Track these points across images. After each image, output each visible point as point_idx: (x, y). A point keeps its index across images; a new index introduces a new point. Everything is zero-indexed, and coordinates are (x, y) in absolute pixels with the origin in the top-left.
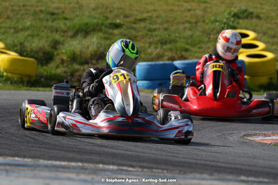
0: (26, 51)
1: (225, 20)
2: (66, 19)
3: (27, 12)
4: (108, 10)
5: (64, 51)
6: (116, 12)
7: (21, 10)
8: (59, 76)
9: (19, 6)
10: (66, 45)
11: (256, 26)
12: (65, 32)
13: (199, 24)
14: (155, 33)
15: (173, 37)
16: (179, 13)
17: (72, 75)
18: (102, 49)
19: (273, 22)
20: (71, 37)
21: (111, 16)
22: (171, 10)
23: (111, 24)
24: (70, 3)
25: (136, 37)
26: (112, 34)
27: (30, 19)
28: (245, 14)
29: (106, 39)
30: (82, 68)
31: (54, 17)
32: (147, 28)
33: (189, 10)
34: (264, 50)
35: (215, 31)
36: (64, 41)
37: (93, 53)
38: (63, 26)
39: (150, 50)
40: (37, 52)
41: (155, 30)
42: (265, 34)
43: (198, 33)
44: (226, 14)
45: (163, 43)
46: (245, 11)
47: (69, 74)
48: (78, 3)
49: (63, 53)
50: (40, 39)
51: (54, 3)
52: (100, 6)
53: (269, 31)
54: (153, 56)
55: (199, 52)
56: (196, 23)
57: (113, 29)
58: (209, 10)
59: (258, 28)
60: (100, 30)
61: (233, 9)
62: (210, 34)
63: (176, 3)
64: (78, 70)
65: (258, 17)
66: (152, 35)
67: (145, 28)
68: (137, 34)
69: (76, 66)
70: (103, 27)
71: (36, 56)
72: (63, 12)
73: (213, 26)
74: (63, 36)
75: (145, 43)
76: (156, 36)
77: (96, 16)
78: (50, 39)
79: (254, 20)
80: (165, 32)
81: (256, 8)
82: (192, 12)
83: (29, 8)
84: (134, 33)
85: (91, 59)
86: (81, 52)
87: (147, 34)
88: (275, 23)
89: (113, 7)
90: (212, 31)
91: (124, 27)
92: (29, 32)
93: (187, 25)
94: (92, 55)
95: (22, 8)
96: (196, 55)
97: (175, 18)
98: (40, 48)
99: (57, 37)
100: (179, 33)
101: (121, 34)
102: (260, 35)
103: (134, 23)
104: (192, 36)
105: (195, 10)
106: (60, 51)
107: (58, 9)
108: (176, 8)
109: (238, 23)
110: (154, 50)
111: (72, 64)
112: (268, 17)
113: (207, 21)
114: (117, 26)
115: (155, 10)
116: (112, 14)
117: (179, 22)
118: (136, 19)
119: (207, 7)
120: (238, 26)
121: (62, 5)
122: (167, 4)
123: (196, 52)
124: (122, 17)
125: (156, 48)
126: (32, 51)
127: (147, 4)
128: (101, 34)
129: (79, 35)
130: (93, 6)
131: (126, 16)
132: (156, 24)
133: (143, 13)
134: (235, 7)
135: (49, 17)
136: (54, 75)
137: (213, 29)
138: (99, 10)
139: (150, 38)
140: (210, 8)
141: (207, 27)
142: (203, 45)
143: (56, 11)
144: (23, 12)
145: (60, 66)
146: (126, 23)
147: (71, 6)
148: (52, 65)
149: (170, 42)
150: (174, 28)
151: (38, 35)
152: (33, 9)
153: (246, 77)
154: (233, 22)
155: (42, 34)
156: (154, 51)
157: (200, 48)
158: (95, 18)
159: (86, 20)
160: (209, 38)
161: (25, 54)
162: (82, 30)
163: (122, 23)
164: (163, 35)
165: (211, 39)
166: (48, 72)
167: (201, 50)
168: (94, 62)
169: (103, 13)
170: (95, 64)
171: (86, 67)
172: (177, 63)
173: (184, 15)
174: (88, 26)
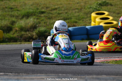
1: (95, 7)
2: (18, 10)
4: (38, 5)
5: (17, 26)
6: (42, 6)
8: (15, 37)
10: (18, 23)
11: (110, 9)
12: (17, 17)
13: (82, 10)
14: (61, 15)
15: (69, 17)
16: (73, 5)
17: (21, 37)
18: (34, 24)
19: (118, 6)
20: (21, 19)
21: (40, 8)
22: (69, 4)
23: (40, 12)
24: (20, 3)
25: (52, 17)
26: (40, 16)
28: (105, 4)
29: (37, 19)
30: (26, 33)
31: (12, 10)
32: (57, 13)
33: (78, 3)
34: (112, 20)
35: (90, 13)
36: (17, 21)
37: (31, 26)
38: (16, 14)
40: (4, 27)
41: (61, 13)
42: (114, 13)
43: (82, 14)
44: (95, 4)
46: (105, 2)
47: (19, 36)
48: (24, 2)
50: (5, 21)
51: (12, 3)
52: (35, 3)
53: (116, 11)
56: (81, 9)
57: (41, 14)
58: (87, 3)
59: (111, 10)
60: (35, 15)
61: (98, 1)
62: (87, 14)
64: (24, 34)
65: (111, 5)
66: (59, 16)
67: (56, 12)
68: (52, 16)
69: (23, 33)
70: (36, 13)
71: (3, 29)
72: (17, 8)
73: (89, 10)
74: (17, 19)
75: (56, 20)
76: (62, 16)
77: (33, 8)
78: (10, 20)
79: (109, 7)
80: (66, 14)
82: (79, 4)
84: (51, 15)
85: (30, 29)
86: (25, 26)
87: (57, 16)
88: (119, 7)
89: (41, 4)
91: (46, 13)
93: (77, 11)
96: (81, 24)
97: (71, 7)
98: (5, 25)
99: (14, 19)
100: (73, 14)
101: (44, 16)
102: (112, 13)
103: (51, 11)
104: (79, 15)
105: (80, 3)
106: (14, 26)
107: (14, 6)
108: (71, 3)
109: (101, 8)
111: (21, 32)
112: (116, 5)
113: (86, 8)
114: (43, 13)
115: (61, 4)
116: (41, 7)
117: (73, 9)
118: (52, 9)
121: (16, 4)
122: (67, 1)
123: (81, 23)
124: (45, 8)
126: (1, 27)
127: (58, 1)
128: (34, 17)
129: (24, 18)
130: (31, 3)
131: (47, 8)
132: (62, 10)
134: (100, 1)
135: (10, 10)
136: (12, 37)
137: (89, 12)
138: (34, 6)
139: (58, 17)
141: (86, 11)
142: (84, 20)
143: (13, 7)
145: (15, 33)
146: (47, 11)
147: (21, 4)
148: (12, 33)
149: (68, 19)
150: (70, 12)
151: (4, 19)
152: (2, 6)
154: (99, 8)
155: (6, 18)
157: (83, 21)
158: (32, 9)
159: (28, 11)
160: (87, 16)
162: (26, 15)
163: (45, 11)
164: (65, 16)
165: (88, 16)
166: (9, 36)
167: (83, 22)
168: (32, 30)
169: (36, 7)
170: (32, 31)
171: (28, 33)
172: (70, 29)
173: (75, 6)
174: (28, 13)
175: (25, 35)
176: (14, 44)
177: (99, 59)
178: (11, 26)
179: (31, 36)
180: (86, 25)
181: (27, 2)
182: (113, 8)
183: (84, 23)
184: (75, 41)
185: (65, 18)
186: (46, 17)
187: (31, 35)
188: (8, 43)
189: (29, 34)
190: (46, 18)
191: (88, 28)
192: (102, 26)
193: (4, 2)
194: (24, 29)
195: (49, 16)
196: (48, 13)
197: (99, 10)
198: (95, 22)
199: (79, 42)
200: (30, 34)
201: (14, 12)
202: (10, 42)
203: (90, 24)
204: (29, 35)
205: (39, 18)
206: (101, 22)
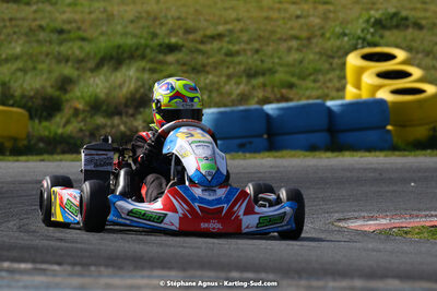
0: (12, 96)
1: (362, 35)
2: (83, 39)
3: (16, 30)
4: (157, 22)
5: (78, 94)
6: (171, 22)
7: (5, 27)
8: (70, 137)
9: (4, 20)
10: (82, 83)
11: (413, 40)
12: (80, 61)
13: (314, 41)
14: (237, 59)
15: (266, 66)
16: (281, 22)
17: (92, 135)
18: (142, 90)
20: (92, 70)
21: (162, 31)
22: (267, 18)
23: (161, 45)
24: (90, 13)
25: (204, 66)
26: (161, 63)
27: (21, 42)
28: (394, 22)
29: (153, 71)
30: (109, 123)
31: (64, 36)
32: (223, 51)
33: (298, 17)
34: (421, 80)
35: (341, 53)
36: (79, 76)
37: (129, 96)
38: (77, 52)
39: (227, 87)
40: (32, 98)
41: (238, 53)
42: (428, 54)
43: (311, 56)
44: (361, 21)
45: (251, 74)
46: (395, 14)
47: (87, 133)
48: (105, 11)
49: (77, 98)
51: (64, 12)
52: (144, 15)
54: (234, 97)
55: (313, 88)
56: (309, 39)
57: (165, 54)
58: (332, 15)
59: (414, 45)
60: (143, 57)
61: (372, 12)
62: (333, 57)
63: (277, 6)
64: (104, 126)
65: (418, 26)
66: (232, 63)
67: (219, 50)
68: (206, 62)
69: (100, 120)
70: (148, 51)
71: (30, 104)
72: (79, 29)
73: (338, 43)
74: (78, 69)
75: (220, 76)
76: (240, 63)
77: (137, 32)
78: (55, 75)
79: (410, 33)
80: (256, 57)
81: (414, 9)
82: (301, 21)
83: (20, 23)
84: (200, 59)
85: (126, 106)
86: (107, 94)
87: (223, 61)
89: (166, 17)
90: (337, 52)
91: (184, 49)
92: (19, 64)
93: (294, 44)
94: (127, 99)
95: (8, 24)
96: (308, 93)
97: (273, 33)
98: (37, 92)
99: (68, 70)
100: (280, 58)
101: (178, 62)
102: (420, 56)
103: (202, 42)
104: (301, 62)
105: (308, 16)
106: (67, 96)
107: (70, 22)
108: (275, 15)
109: (382, 37)
110: (234, 87)
111: (91, 117)
112: (434, 25)
113: (328, 35)
114: (172, 49)
115: (239, 20)
116: (165, 29)
117: (280, 39)
118: (205, 36)
119: (330, 11)
120: (382, 41)
121: (77, 17)
122: (261, 8)
123: (307, 89)
124: (181, 32)
125: (238, 84)
126: (23, 96)
127: (225, 9)
128: (143, 64)
129: (105, 68)
130: (130, 16)
131: (187, 32)
132: (240, 43)
133: (218, 24)
134: (377, 10)
135: (55, 37)
136: (62, 135)
137: (339, 48)
138: (142, 23)
139: (228, 67)
140: (334, 12)
141: (328, 45)
142: (321, 77)
143: (66, 27)
144: (9, 30)
145: (73, 119)
146: (186, 44)
147: (93, 16)
148: (59, 119)
149: (263, 74)
150: (270, 48)
151: (34, 68)
152: (26, 24)
153: (389, 127)
154: (373, 34)
155: (40, 66)
156: (235, 89)
157: (315, 81)
158: (135, 36)
159: (118, 40)
160: (331, 64)
161: (11, 102)
162: (111, 58)
163: (181, 42)
164: (250, 61)
165: (334, 66)
166: (50, 132)
167: (318, 85)
168: (131, 111)
169: (148, 27)
170: (133, 116)
171: (116, 120)
172: (270, 108)
173: (288, 26)
174: (120, 51)
175: (108, 130)
176: (66, 160)
177: (371, 218)
178: (57, 93)
179: (128, 133)
180: (326, 97)
181: (115, 9)
182: (424, 38)
183: (320, 88)
184: (284, 152)
185: (250, 69)
186: (184, 64)
187: (130, 130)
188: (46, 157)
189: (120, 125)
190: (185, 68)
191: (335, 109)
192: (382, 102)
193: (34, 7)
194: (104, 107)
195: (193, 63)
196: (191, 52)
197: (375, 45)
198: (358, 86)
199: (299, 157)
200: (125, 124)
201: (70, 44)
202: (51, 152)
203: (341, 93)
204: (122, 128)
205: (158, 67)
206: (380, 87)
